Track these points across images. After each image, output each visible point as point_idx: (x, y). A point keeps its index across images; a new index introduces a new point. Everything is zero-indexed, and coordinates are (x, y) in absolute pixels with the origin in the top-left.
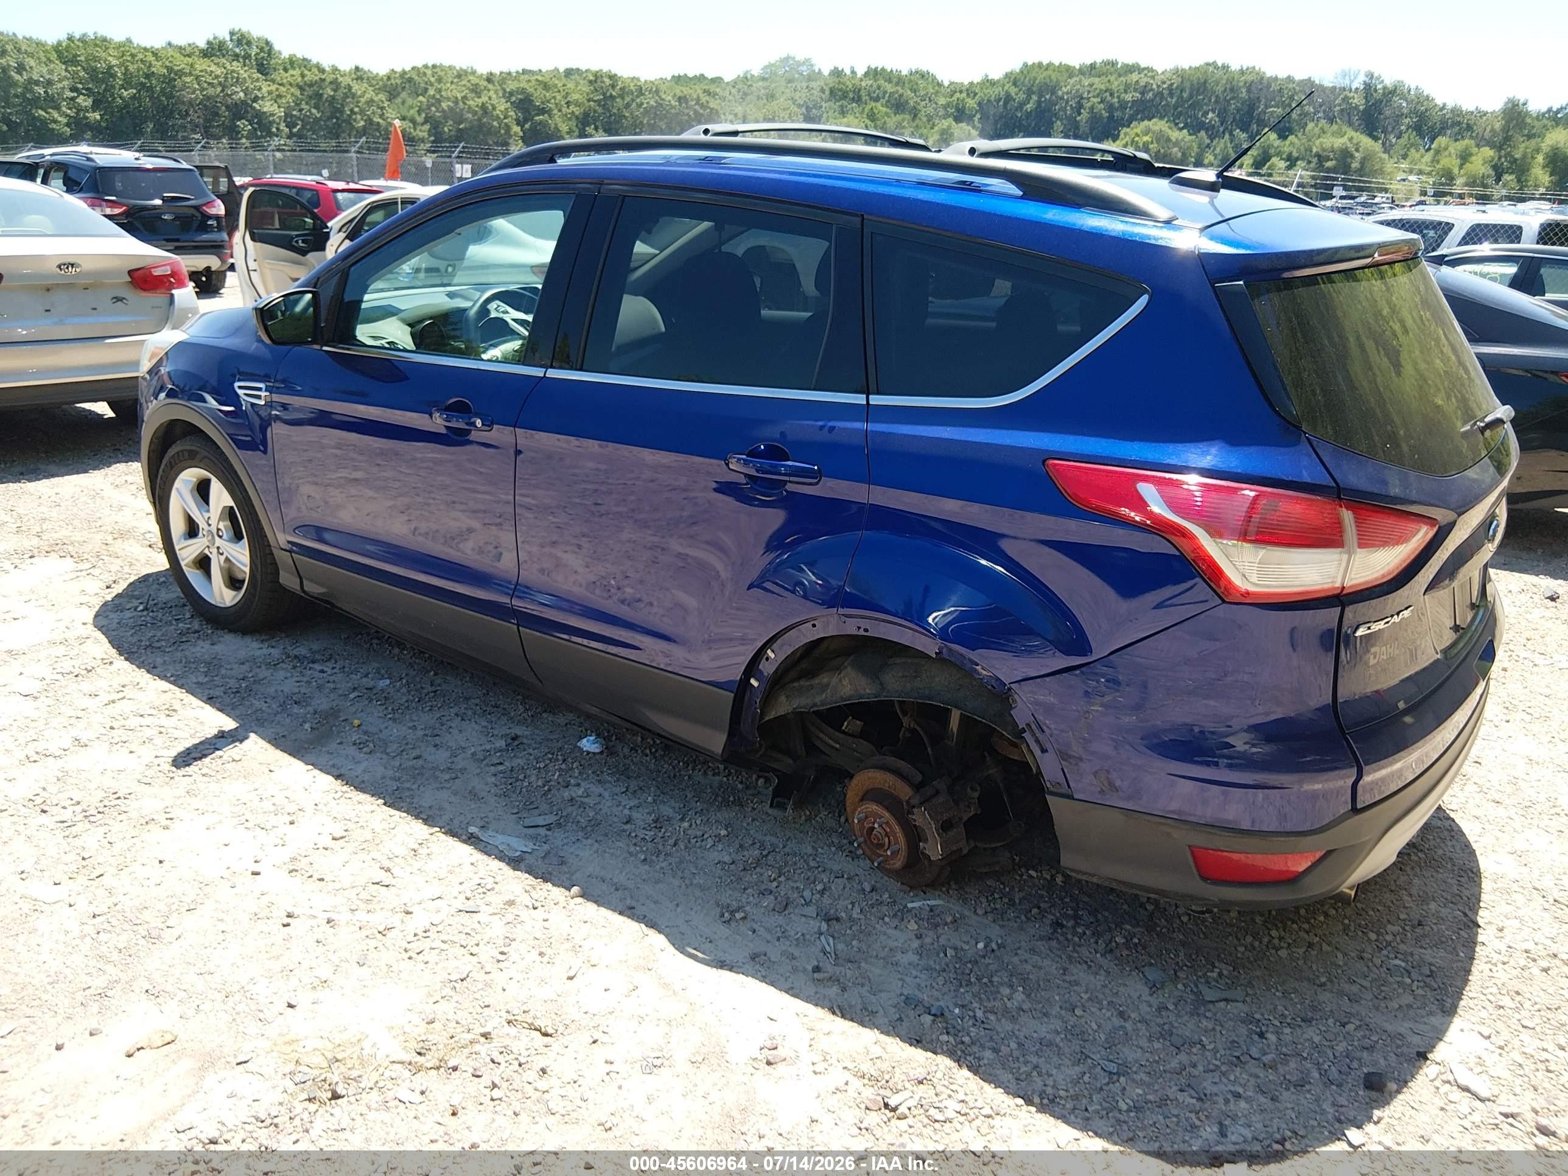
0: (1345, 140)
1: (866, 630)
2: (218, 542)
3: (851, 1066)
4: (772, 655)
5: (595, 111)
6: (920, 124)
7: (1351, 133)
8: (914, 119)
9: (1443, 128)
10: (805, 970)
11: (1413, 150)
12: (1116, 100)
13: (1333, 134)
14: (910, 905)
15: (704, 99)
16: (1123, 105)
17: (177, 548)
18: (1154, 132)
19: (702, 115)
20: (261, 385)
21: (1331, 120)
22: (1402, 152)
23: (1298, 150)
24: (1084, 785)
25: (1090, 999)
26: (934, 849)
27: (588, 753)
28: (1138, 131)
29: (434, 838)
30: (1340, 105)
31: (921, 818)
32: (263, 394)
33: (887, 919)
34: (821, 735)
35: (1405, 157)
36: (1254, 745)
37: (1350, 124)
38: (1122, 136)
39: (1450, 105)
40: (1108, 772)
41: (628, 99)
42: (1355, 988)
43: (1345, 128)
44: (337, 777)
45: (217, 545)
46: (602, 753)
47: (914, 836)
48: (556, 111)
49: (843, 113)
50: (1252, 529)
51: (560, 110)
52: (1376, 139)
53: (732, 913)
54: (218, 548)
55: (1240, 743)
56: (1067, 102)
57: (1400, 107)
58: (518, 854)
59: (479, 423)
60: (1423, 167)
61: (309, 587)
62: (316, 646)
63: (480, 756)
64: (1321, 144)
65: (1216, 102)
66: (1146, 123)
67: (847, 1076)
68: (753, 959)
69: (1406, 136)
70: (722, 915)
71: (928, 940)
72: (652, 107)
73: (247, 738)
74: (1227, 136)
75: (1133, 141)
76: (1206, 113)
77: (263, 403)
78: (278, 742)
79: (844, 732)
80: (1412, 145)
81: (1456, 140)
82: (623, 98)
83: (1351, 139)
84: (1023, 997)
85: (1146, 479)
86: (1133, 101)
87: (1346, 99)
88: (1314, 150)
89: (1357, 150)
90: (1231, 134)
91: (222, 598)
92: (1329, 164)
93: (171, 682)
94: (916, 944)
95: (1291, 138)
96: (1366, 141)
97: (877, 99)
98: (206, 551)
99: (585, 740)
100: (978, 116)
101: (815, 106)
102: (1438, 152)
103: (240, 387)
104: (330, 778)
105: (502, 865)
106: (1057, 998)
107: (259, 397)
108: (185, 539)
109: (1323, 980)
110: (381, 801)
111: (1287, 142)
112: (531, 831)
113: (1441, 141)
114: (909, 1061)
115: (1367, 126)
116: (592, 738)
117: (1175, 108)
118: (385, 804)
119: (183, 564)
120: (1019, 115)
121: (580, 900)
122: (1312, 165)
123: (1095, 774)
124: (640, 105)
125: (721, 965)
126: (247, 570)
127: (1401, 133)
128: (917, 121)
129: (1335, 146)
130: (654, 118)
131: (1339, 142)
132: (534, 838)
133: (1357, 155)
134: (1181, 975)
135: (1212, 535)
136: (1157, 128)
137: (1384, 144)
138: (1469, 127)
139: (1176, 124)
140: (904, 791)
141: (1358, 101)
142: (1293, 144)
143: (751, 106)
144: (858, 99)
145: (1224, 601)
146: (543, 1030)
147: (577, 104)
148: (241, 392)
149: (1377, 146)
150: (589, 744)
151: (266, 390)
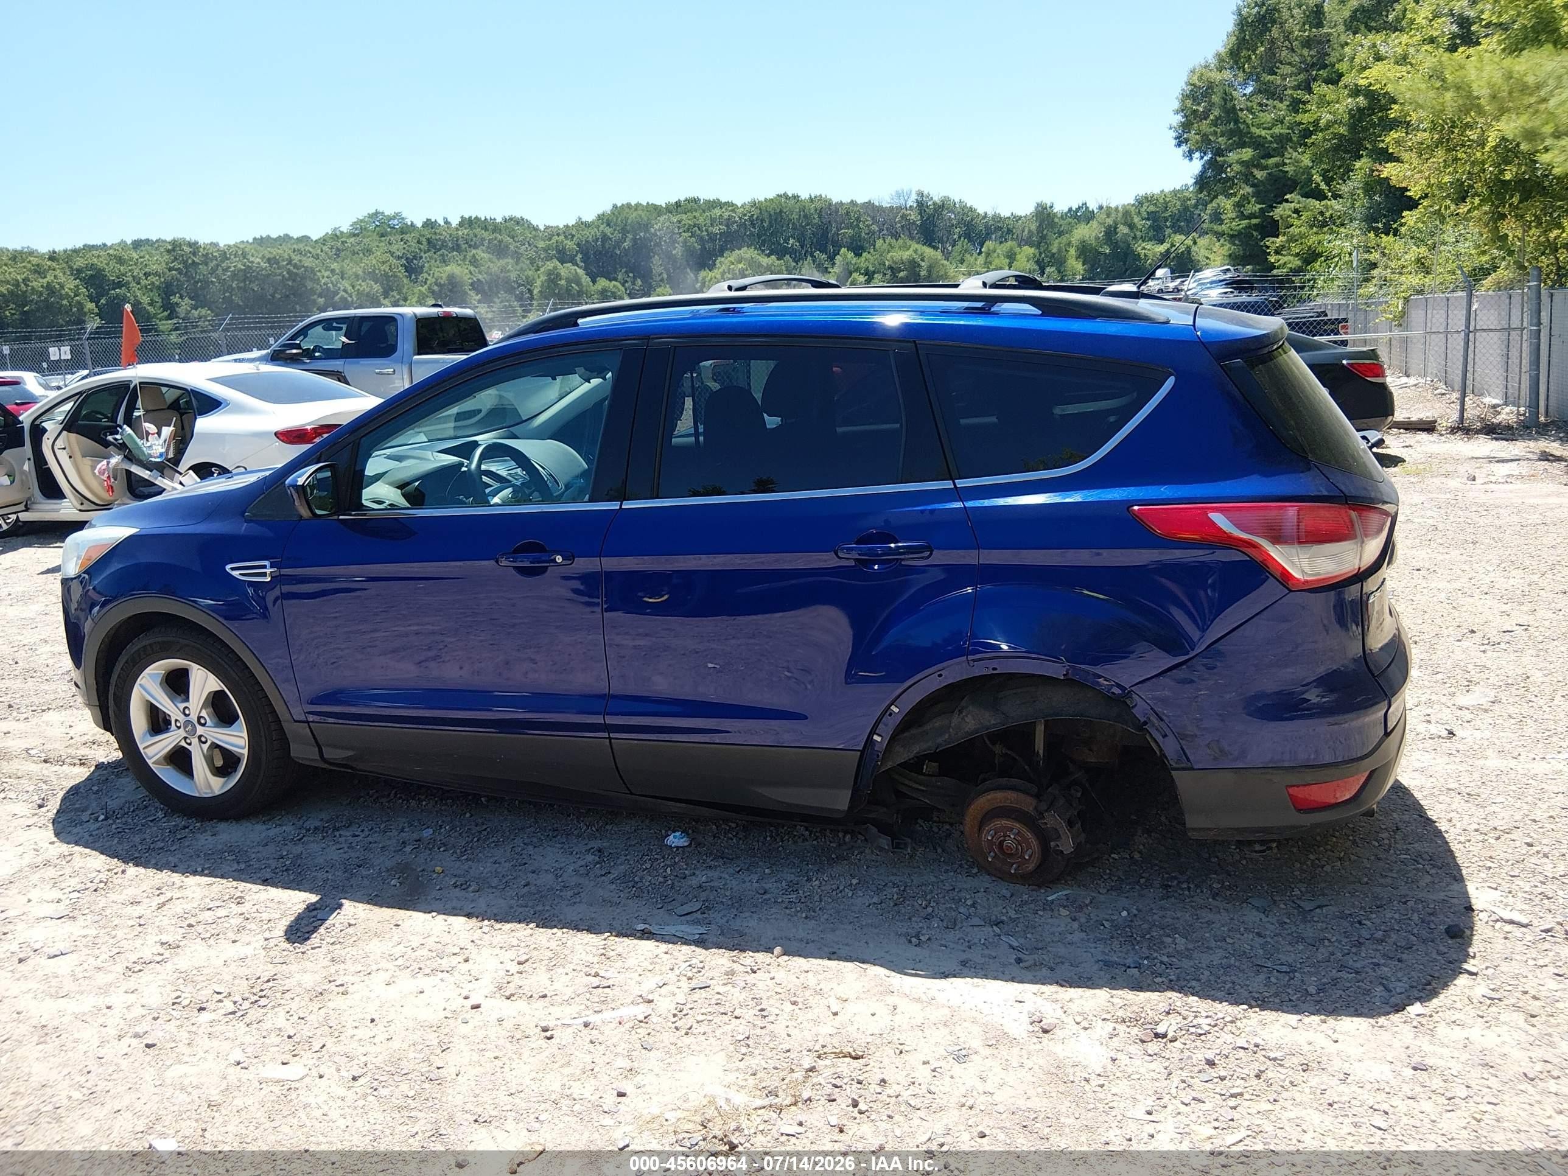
0: (910, 252)
1: (994, 669)
2: (200, 730)
3: (1108, 1016)
4: (896, 710)
5: (179, 280)
6: (525, 267)
7: (915, 246)
8: (517, 263)
9: (988, 234)
10: (1011, 964)
11: (967, 256)
12: (705, 233)
13: (900, 248)
14: (1049, 899)
15: (296, 258)
16: (712, 238)
17: (141, 747)
18: (746, 260)
19: (296, 274)
20: (266, 563)
21: (896, 236)
22: (959, 258)
23: (874, 265)
24: (1200, 756)
25: (1229, 930)
26: (1067, 845)
27: (678, 848)
28: (732, 259)
29: (609, 943)
30: (900, 222)
31: (1053, 820)
32: (268, 571)
33: (1041, 913)
34: (907, 782)
35: (962, 261)
36: (1323, 697)
37: (912, 238)
38: (718, 265)
39: (990, 213)
40: (1218, 741)
41: (212, 264)
42: (1389, 880)
43: (909, 242)
44: (469, 916)
45: (199, 733)
46: (690, 845)
47: (1044, 838)
48: (133, 284)
49: (444, 262)
50: (1302, 534)
51: (139, 283)
52: (935, 248)
53: (917, 936)
54: (200, 737)
55: (1313, 696)
56: (661, 238)
57: (950, 219)
58: (697, 936)
59: (559, 559)
60: (979, 269)
61: (329, 753)
62: (324, 816)
63: (582, 871)
64: (892, 257)
65: (793, 229)
66: (737, 252)
67: (1110, 1026)
68: (964, 965)
69: (960, 243)
70: (910, 942)
71: (1083, 920)
72: (241, 270)
73: (340, 906)
74: (809, 258)
75: (729, 269)
76: (786, 241)
77: (269, 579)
78: (376, 899)
79: (925, 774)
80: (966, 251)
81: (1001, 243)
82: (206, 264)
83: (916, 251)
84: (1184, 940)
85: (1214, 510)
86: (721, 234)
87: (904, 216)
88: (887, 264)
89: (923, 260)
90: (813, 256)
91: (210, 787)
92: (902, 274)
93: (206, 875)
94: (1076, 925)
95: (864, 254)
96: (928, 251)
97: (476, 247)
98: (183, 744)
99: (671, 837)
100: (580, 256)
101: (415, 257)
102: (988, 255)
103: (233, 569)
104: (463, 919)
105: (693, 948)
106: (1207, 935)
107: (264, 575)
108: (152, 736)
109: (1366, 879)
110: (532, 925)
111: (863, 259)
112: (688, 918)
113: (989, 245)
114: (1149, 1000)
115: (926, 238)
116: (678, 834)
117: (759, 236)
118: (537, 926)
119: (150, 762)
120: (618, 252)
121: (786, 958)
122: (888, 277)
123: (1208, 745)
124: (226, 270)
125: (945, 976)
126: (245, 752)
127: (955, 241)
128: (521, 265)
129: (904, 258)
130: (244, 281)
131: (906, 255)
132: (697, 922)
133: (923, 264)
134: (1277, 898)
135: (1273, 543)
136: (748, 256)
137: (943, 252)
138: (1009, 231)
139: (763, 251)
140: (1028, 804)
141: (914, 216)
142: (867, 260)
143: (347, 261)
144: (457, 248)
145: (1291, 591)
146: (853, 1054)
147: (156, 274)
148: (235, 573)
149: (938, 255)
150: (676, 840)
151: (271, 567)
